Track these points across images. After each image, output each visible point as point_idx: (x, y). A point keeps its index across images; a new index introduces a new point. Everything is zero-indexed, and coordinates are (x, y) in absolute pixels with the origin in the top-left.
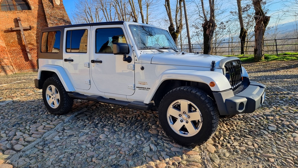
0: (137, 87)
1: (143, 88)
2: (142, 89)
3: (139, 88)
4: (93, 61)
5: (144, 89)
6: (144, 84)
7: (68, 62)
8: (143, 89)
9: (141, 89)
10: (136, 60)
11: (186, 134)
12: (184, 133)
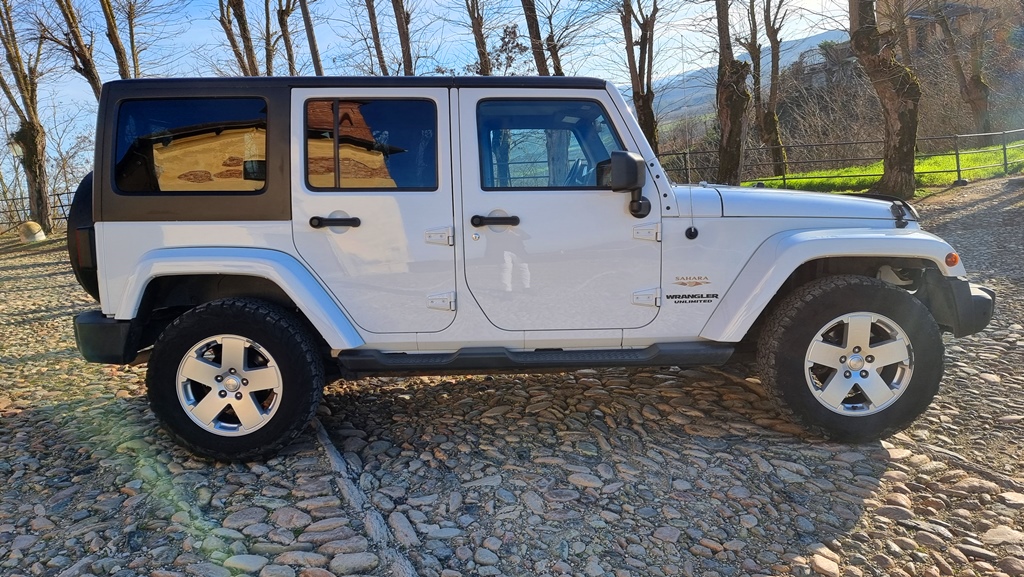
0: (668, 297)
1: (693, 296)
2: (688, 300)
3: (677, 300)
4: (478, 221)
5: (694, 299)
6: (697, 284)
7: (327, 230)
8: (690, 299)
9: (684, 299)
10: (668, 208)
11: (862, 408)
12: (854, 408)
